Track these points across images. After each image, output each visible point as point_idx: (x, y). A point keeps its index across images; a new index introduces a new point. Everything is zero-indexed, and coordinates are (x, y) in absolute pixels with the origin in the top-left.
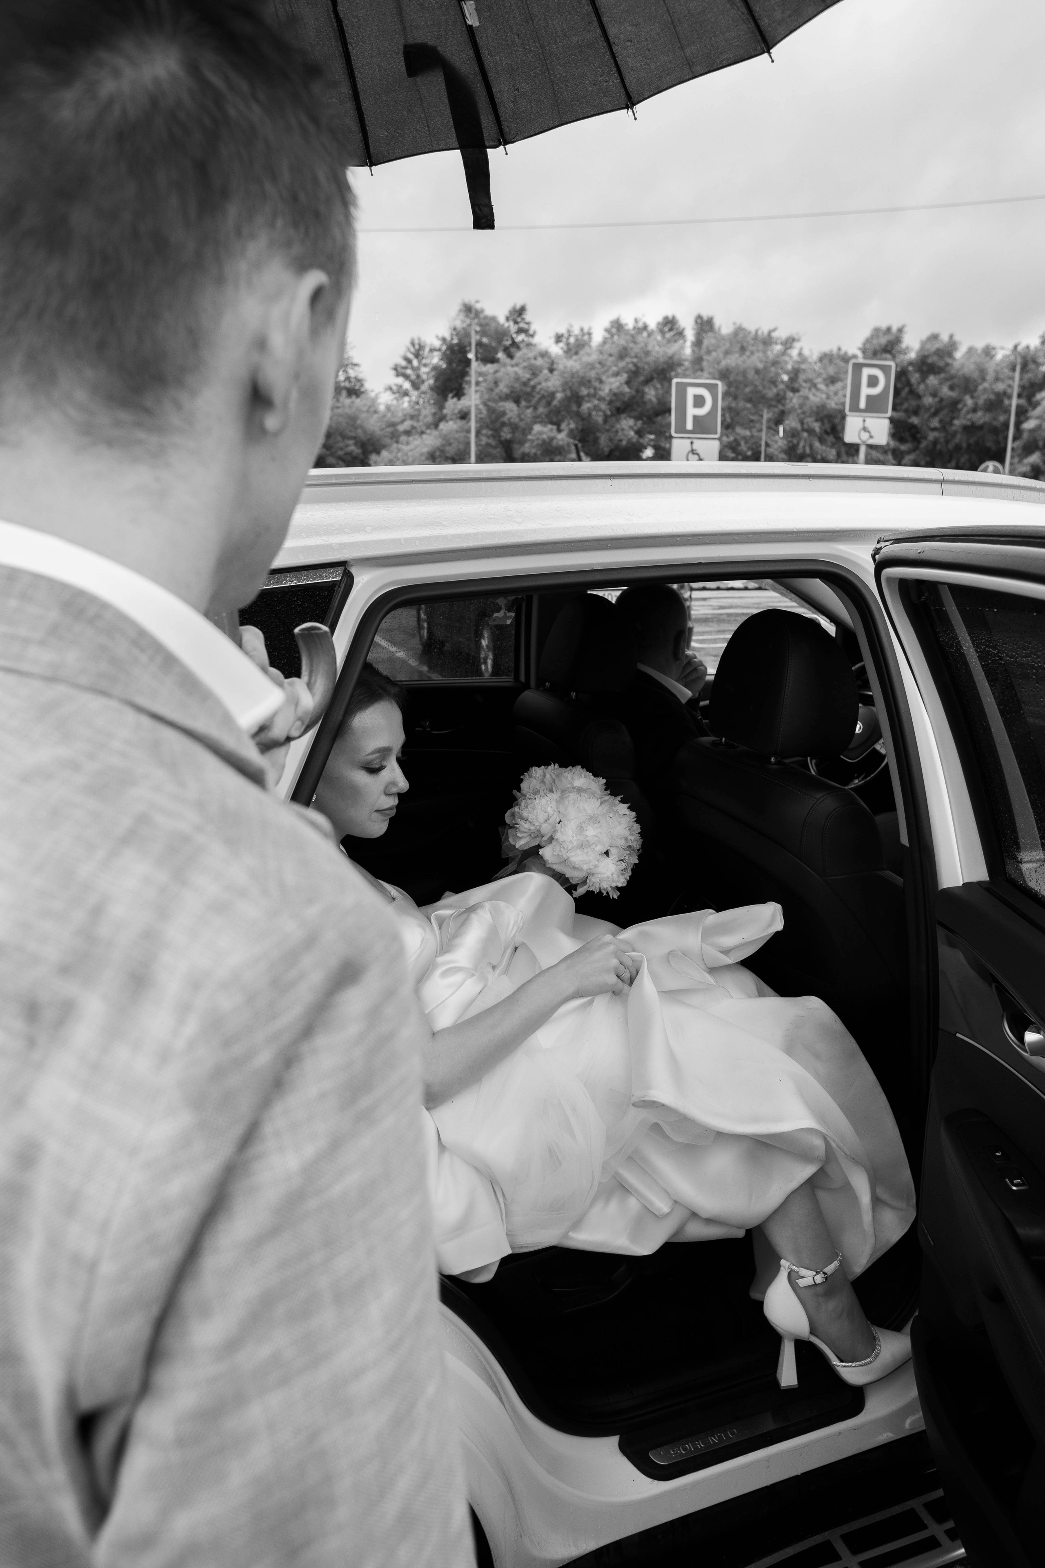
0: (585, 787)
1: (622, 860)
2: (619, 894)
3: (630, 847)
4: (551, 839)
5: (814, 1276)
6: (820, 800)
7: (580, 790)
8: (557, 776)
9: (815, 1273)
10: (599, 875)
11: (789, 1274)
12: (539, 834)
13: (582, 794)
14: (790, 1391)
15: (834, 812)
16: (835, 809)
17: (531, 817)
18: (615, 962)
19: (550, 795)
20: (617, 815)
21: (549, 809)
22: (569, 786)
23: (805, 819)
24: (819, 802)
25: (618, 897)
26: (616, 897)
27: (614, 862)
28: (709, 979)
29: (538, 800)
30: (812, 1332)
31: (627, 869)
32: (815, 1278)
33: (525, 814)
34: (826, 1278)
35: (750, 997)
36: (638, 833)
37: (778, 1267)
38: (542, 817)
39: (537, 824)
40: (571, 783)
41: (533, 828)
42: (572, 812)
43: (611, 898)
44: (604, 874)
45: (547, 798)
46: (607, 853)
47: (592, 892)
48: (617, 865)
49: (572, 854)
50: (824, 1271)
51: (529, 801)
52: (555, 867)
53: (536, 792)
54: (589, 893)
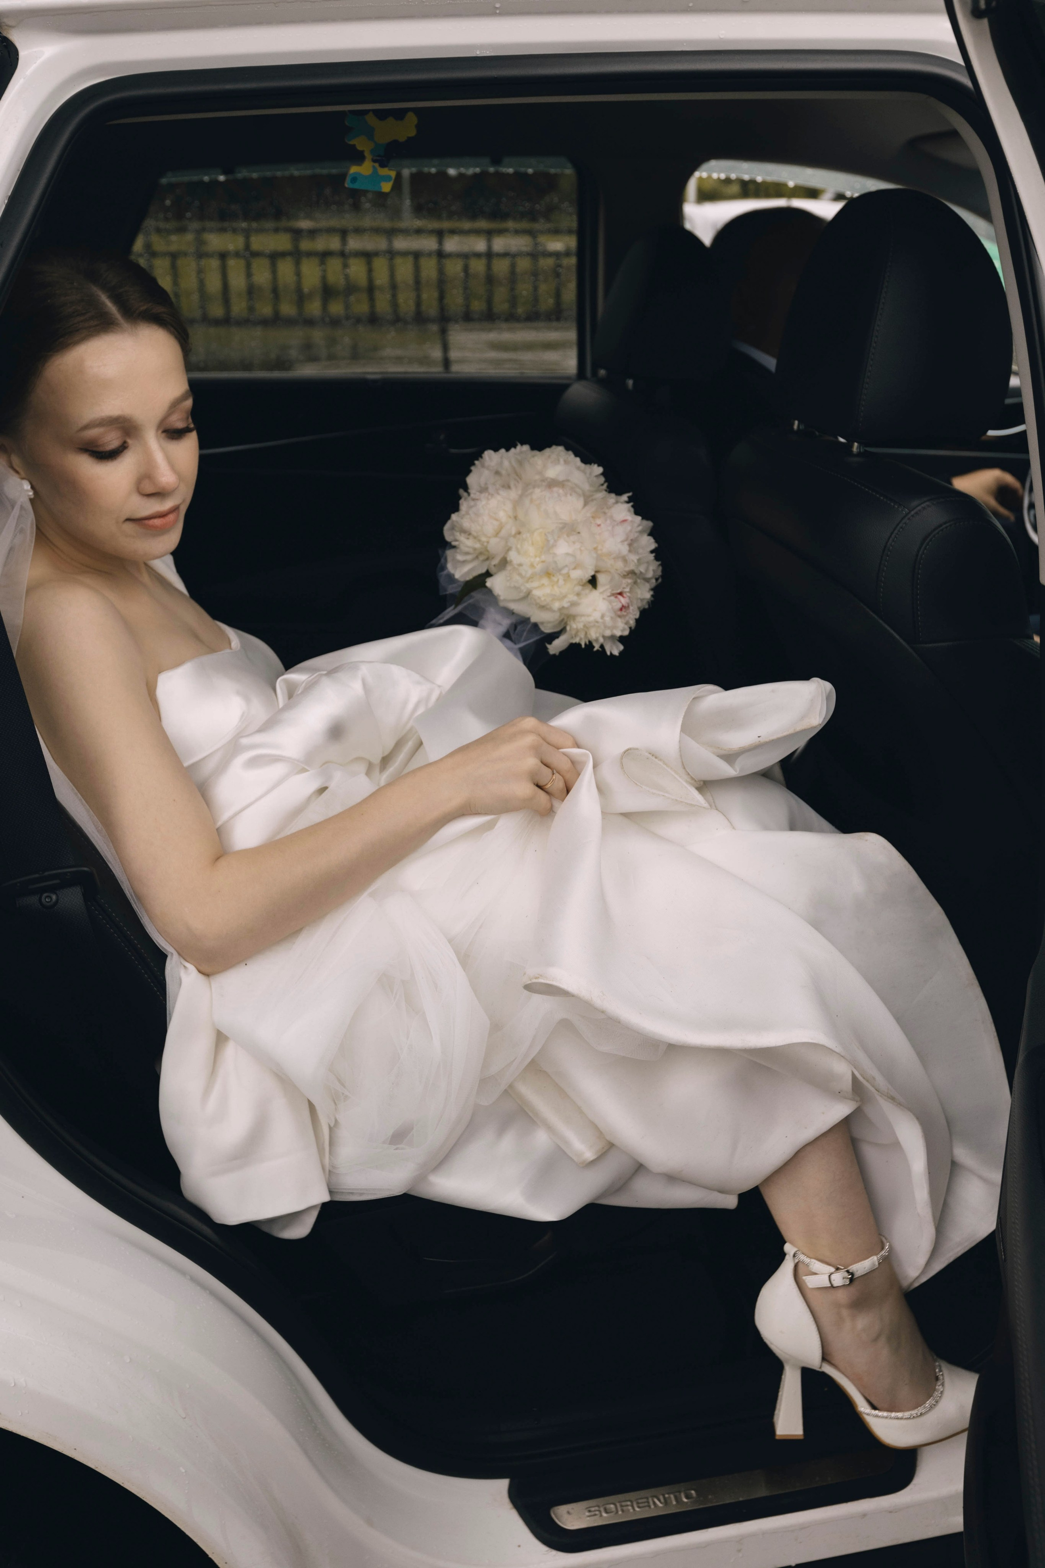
0: (561, 478)
1: (621, 594)
2: (621, 647)
3: (632, 573)
4: (504, 563)
5: (831, 1274)
6: (915, 511)
7: (552, 484)
8: (520, 463)
9: (832, 1269)
10: (583, 619)
11: (796, 1267)
12: (484, 554)
13: (555, 489)
14: (789, 1443)
15: (937, 531)
16: (941, 525)
17: (474, 528)
18: (531, 762)
19: (503, 493)
20: (608, 522)
21: (502, 515)
22: (537, 477)
23: (887, 543)
24: (913, 513)
25: (621, 653)
26: (616, 653)
27: (605, 596)
28: (698, 798)
29: (484, 502)
30: (825, 1358)
31: (628, 607)
32: (833, 1277)
33: (466, 523)
34: (852, 1280)
35: (766, 828)
36: (652, 552)
37: (782, 1256)
38: (490, 528)
39: (484, 539)
40: (540, 473)
41: (478, 546)
42: (536, 519)
43: (609, 653)
44: (589, 616)
45: (499, 498)
46: (593, 582)
47: (578, 645)
48: (610, 602)
49: (535, 584)
50: (849, 1268)
51: (472, 503)
52: (513, 606)
53: (484, 490)
54: (574, 647)
